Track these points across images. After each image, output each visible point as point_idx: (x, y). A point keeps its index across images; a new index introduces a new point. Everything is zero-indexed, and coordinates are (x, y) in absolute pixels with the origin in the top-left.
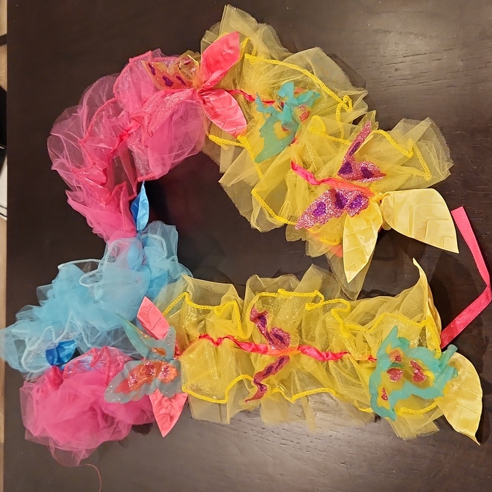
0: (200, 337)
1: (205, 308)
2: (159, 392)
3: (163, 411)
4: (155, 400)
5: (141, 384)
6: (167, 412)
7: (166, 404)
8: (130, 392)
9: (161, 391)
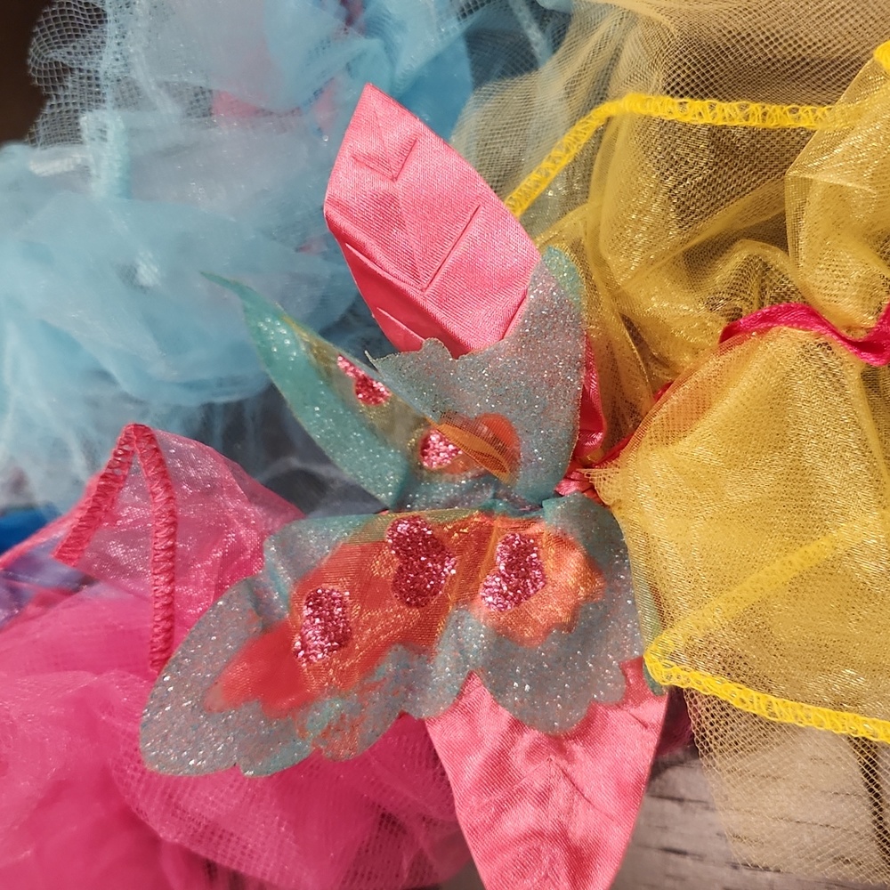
0: (730, 333)
1: (770, 124)
2: (487, 698)
3: (522, 818)
4: (463, 750)
5: (374, 656)
6: (549, 826)
7: (534, 774)
8: (306, 701)
9: (499, 691)
